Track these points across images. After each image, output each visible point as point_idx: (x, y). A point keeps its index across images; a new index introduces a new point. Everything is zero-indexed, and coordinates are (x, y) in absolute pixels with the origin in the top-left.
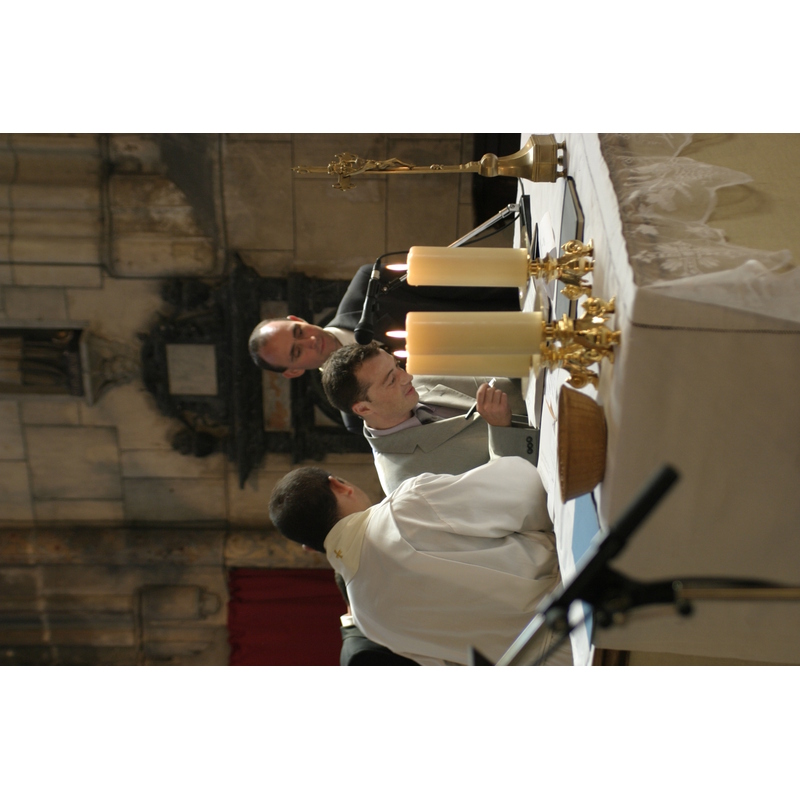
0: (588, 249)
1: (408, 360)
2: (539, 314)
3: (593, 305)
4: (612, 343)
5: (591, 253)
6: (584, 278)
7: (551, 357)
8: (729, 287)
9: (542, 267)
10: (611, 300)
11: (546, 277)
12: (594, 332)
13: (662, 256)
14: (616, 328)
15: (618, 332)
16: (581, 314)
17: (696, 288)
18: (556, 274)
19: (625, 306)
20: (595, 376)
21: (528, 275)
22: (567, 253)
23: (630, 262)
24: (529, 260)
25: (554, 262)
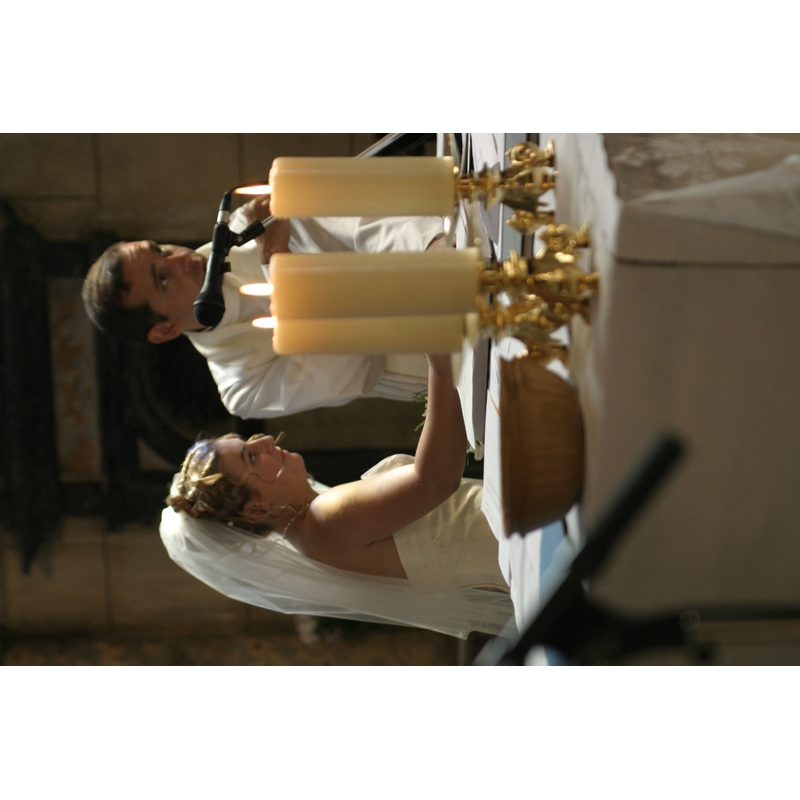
0: (547, 156)
1: (276, 332)
2: (473, 251)
3: (556, 236)
4: (587, 293)
5: (552, 161)
6: (542, 199)
7: (494, 321)
8: (760, 198)
9: (477, 184)
10: (583, 227)
11: (484, 199)
12: (558, 275)
13: (658, 156)
14: (593, 269)
15: (595, 275)
16: (539, 251)
17: (710, 202)
18: (499, 194)
19: (604, 234)
20: (564, 349)
21: (456, 198)
22: (515, 162)
23: (611, 165)
24: (456, 175)
25: (497, 178)
